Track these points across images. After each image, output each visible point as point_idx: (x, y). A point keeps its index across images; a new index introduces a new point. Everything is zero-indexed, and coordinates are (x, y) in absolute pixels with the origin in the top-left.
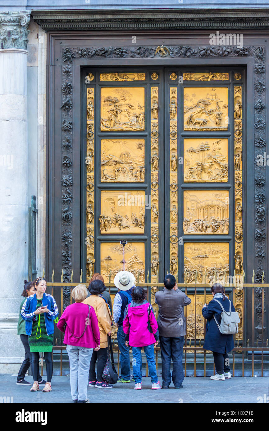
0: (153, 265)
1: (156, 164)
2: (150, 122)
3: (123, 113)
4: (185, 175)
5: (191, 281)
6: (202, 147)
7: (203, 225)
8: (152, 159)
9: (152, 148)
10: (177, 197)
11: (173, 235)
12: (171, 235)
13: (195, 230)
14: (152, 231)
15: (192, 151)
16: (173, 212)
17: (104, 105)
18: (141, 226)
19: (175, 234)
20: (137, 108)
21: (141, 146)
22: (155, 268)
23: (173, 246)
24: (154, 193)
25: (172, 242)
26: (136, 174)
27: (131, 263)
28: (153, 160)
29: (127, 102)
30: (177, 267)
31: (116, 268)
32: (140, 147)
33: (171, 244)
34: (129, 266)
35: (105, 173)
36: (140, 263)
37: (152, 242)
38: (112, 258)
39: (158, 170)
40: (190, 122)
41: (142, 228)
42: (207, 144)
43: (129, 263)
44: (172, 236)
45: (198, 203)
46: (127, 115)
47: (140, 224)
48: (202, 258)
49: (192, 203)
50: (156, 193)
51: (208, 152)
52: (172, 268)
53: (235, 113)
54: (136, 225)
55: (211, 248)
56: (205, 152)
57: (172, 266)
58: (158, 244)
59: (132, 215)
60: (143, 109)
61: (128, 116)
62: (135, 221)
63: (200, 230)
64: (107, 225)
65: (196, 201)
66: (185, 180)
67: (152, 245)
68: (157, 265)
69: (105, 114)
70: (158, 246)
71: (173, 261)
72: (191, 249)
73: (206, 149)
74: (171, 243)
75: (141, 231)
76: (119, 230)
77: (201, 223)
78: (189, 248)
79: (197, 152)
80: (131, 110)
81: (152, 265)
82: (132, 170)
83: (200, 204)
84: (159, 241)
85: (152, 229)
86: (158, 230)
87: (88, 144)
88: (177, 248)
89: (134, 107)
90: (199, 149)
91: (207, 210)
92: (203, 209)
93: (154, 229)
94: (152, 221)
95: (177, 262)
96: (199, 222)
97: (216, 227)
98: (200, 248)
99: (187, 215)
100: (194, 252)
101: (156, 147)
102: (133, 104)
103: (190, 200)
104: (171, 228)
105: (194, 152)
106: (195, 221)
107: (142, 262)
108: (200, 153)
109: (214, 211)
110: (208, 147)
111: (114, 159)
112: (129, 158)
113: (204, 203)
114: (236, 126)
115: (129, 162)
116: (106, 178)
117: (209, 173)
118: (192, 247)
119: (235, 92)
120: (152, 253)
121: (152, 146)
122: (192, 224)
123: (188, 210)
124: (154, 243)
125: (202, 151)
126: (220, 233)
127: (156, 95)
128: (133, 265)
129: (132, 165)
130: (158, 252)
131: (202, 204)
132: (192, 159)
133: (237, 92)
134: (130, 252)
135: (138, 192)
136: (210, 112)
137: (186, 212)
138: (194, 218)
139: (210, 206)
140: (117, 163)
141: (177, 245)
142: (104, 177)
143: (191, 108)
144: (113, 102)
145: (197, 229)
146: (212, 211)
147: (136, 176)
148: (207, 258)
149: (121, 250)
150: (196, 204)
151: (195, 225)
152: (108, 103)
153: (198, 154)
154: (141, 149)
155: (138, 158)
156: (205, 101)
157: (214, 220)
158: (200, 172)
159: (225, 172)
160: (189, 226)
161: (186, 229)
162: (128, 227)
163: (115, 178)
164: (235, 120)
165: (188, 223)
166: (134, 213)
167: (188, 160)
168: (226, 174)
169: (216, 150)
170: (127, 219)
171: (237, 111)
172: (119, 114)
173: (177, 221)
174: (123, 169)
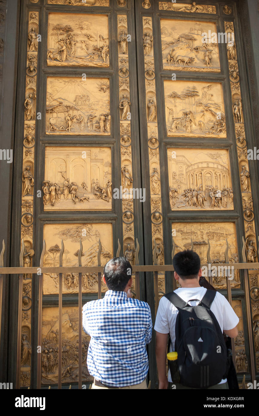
0: (127, 258)
1: (127, 111)
2: (117, 58)
6: (187, 92)
7: (199, 197)
9: (120, 89)
10: (158, 156)
11: (156, 211)
12: (152, 212)
13: (187, 203)
14: (123, 206)
15: (175, 96)
16: (154, 178)
17: (52, 35)
18: (107, 199)
19: (158, 210)
20: (99, 39)
21: (105, 87)
23: (156, 228)
24: (124, 151)
25: (155, 223)
27: (92, 256)
28: (122, 105)
29: (84, 32)
30: (163, 261)
31: (68, 264)
32: (102, 89)
33: (152, 225)
34: (89, 260)
35: (52, 121)
36: (106, 256)
37: (123, 222)
40: (171, 59)
41: (108, 202)
42: (194, 88)
43: (89, 256)
44: (154, 213)
45: (189, 166)
46: (84, 47)
47: (105, 195)
49: (180, 165)
50: (128, 151)
51: (197, 98)
53: (228, 52)
54: (99, 197)
55: (211, 230)
56: (193, 98)
58: (132, 225)
59: (93, 183)
60: (107, 41)
61: (86, 50)
62: (97, 191)
63: (194, 204)
64: (54, 197)
65: (185, 164)
66: (169, 134)
67: (124, 226)
68: (133, 258)
69: (53, 43)
70: (133, 229)
71: (157, 251)
72: (182, 232)
73: (195, 94)
75: (107, 205)
77: (195, 193)
78: (179, 231)
79: (182, 98)
80: (90, 42)
82: (91, 118)
84: (135, 221)
85: (123, 202)
86: (132, 204)
87: (28, 82)
88: (162, 231)
89: (94, 38)
90: (185, 93)
91: (202, 176)
92: (195, 175)
93: (126, 202)
95: (163, 253)
96: (191, 192)
97: (217, 200)
98: (195, 231)
99: (174, 183)
100: (186, 237)
101: (126, 88)
102: (93, 35)
103: (177, 162)
104: (151, 201)
105: (179, 97)
106: (185, 191)
107: (108, 254)
108: (187, 100)
109: (210, 177)
110: (197, 92)
111: (65, 103)
112: (88, 103)
113: (196, 167)
114: (230, 68)
115: (88, 108)
116: (53, 130)
117: (201, 126)
118: (182, 229)
119: (225, 28)
120: (124, 239)
121: (121, 86)
122: (181, 195)
123: (174, 176)
124: (127, 224)
125: (189, 96)
126: (222, 209)
127: (124, 25)
128: (94, 258)
129: (92, 112)
130: (134, 237)
131: (193, 167)
132: (176, 107)
133: (228, 28)
134: (90, 239)
135: (101, 150)
136: (197, 49)
137: (172, 178)
138: (184, 187)
139: (205, 171)
140: (70, 109)
141: (161, 227)
142: (51, 128)
143: (171, 43)
144: (65, 30)
145: (190, 203)
146: (208, 177)
147: (98, 127)
148: (206, 246)
149: (75, 236)
150: (184, 167)
151: (186, 196)
152: (59, 32)
153: (184, 100)
154: (104, 92)
155: (101, 103)
156: (189, 36)
157: (213, 189)
158: (189, 123)
159: (222, 124)
160: (177, 198)
161: (173, 203)
162: (87, 200)
163: (67, 129)
164: (229, 61)
165: (176, 193)
166: (95, 180)
167: (170, 108)
168: (224, 127)
169: (208, 97)
170: (85, 189)
171: (230, 49)
172: (73, 45)
173: (160, 191)
174: (79, 118)
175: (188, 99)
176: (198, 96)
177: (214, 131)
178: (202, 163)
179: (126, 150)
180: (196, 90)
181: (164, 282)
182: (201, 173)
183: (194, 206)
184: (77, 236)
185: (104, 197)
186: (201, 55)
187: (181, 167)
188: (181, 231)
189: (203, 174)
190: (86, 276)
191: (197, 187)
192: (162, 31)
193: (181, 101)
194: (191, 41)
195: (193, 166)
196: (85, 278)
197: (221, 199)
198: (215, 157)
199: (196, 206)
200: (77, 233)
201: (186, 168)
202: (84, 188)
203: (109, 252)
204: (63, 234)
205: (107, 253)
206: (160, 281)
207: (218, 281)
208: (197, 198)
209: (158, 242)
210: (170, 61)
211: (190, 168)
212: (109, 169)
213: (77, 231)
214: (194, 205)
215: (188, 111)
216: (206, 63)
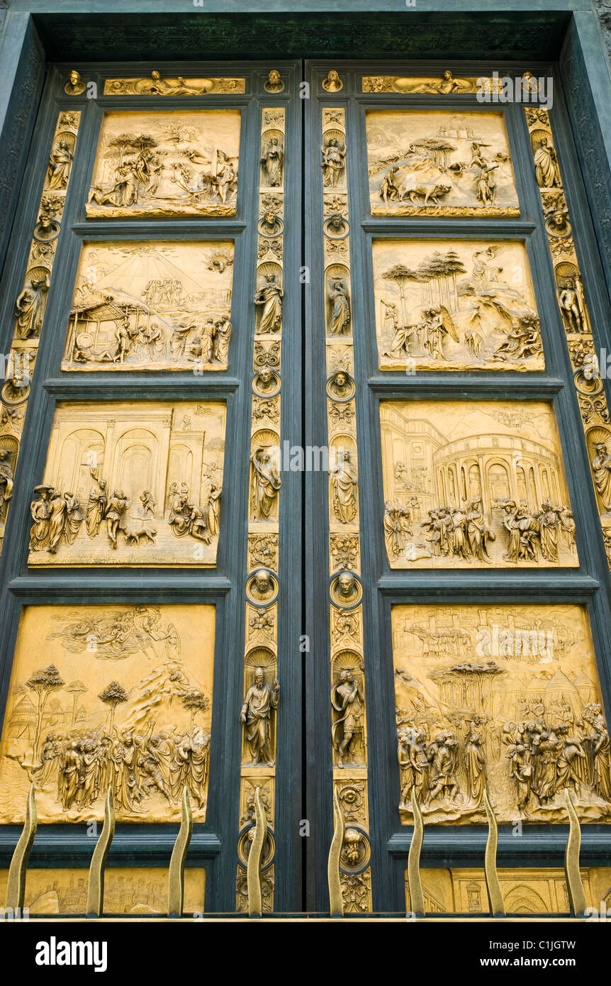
0: (252, 710)
1: (273, 311)
2: (255, 195)
3: (167, 173)
4: (381, 350)
5: (433, 793)
6: (433, 264)
7: (471, 529)
8: (257, 296)
9: (259, 263)
10: (354, 420)
11: (342, 571)
12: (332, 572)
13: (437, 548)
14: (249, 555)
15: (401, 275)
16: (338, 476)
17: (107, 155)
18: (206, 535)
19: (350, 566)
20: (215, 159)
21: (222, 262)
22: (261, 727)
23: (342, 621)
24: (262, 409)
25: (339, 604)
26: (197, 346)
27: (149, 702)
28: (262, 298)
29: (182, 146)
30: (364, 722)
31: (77, 726)
32: (217, 265)
33: (333, 610)
34: (140, 715)
35: (83, 341)
36: (193, 702)
37: (247, 600)
38: (63, 675)
39: (280, 331)
40: (391, 191)
41: (208, 542)
42: (452, 255)
43: (140, 701)
44: (337, 576)
45: (440, 447)
46: (179, 177)
47: (199, 522)
48: (475, 677)
49: (415, 445)
50: (271, 408)
51: (460, 278)
52: (341, 725)
53: (538, 171)
54: (184, 530)
55: (512, 629)
56: (450, 279)
57: (342, 714)
58: (274, 611)
59: (170, 492)
61: (182, 182)
62: (178, 513)
63: (459, 551)
64: (60, 529)
65: (429, 439)
66: (384, 362)
67: (250, 614)
68: (272, 710)
69: (106, 172)
70: (275, 622)
71: (345, 690)
72: (422, 634)
73: (453, 267)
74: (335, 606)
75: (204, 553)
76: (108, 548)
77: (458, 519)
78: (412, 631)
79: (420, 279)
80: (194, 166)
81: (244, 710)
82: (182, 332)
83: (446, 450)
84: (282, 600)
85: (249, 544)
86: (277, 549)
87: (36, 254)
88: (361, 630)
89: (204, 158)
90: (428, 268)
91: (479, 473)
92: (459, 470)
93: (259, 546)
94: (252, 514)
95: (363, 696)
96: (448, 516)
97: (526, 538)
98: (463, 632)
99: (398, 493)
100: (436, 649)
101: (274, 259)
102: (202, 152)
103: (407, 437)
104: (330, 541)
105: (411, 277)
106: (430, 514)
107: (198, 697)
108: (433, 283)
109: (503, 474)
110: (460, 264)
111: (121, 299)
112: (177, 298)
113: (460, 446)
114: (545, 205)
115: (176, 309)
116: (82, 359)
117: (472, 343)
118: (425, 625)
119: (528, 121)
120: (246, 653)
121: (261, 256)
122: (418, 526)
123: (398, 473)
124: (258, 607)
125: (438, 273)
126: (543, 563)
127: (278, 127)
128: (155, 709)
129: (185, 318)
130: (276, 647)
131: (454, 448)
132: (403, 299)
133: (535, 120)
134: (149, 650)
135: (201, 407)
136: (456, 168)
137: (392, 479)
138: (428, 505)
139: (486, 458)
140: (130, 313)
141: (359, 617)
142: (77, 355)
143: (392, 160)
144: (136, 144)
145: (446, 547)
146: (498, 476)
147: (197, 352)
148: (499, 676)
149: (107, 639)
150: (429, 449)
151: (431, 529)
152: (123, 149)
153: (424, 282)
154: (221, 272)
155: (209, 296)
156: (435, 142)
157: (512, 507)
158: (440, 336)
159: (530, 336)
160: (406, 534)
161: (395, 548)
162: (149, 538)
163: (118, 357)
164: (542, 190)
165: (403, 520)
166: (179, 485)
167: (388, 301)
168: (535, 342)
169: (488, 274)
170: (149, 508)
171: (543, 164)
172: (152, 173)
173: (358, 513)
174: (151, 331)
175: (437, 281)
176: (463, 272)
177: (508, 355)
178: (478, 436)
179: (265, 406)
180: (456, 260)
181: (365, 794)
182: (478, 465)
183: (456, 557)
184: (114, 642)
185: (196, 528)
186: (467, 180)
187: (418, 450)
188: (421, 631)
189: (481, 466)
190: (122, 764)
191: (466, 502)
192: (369, 136)
193: (417, 285)
194: (441, 153)
195: (453, 446)
196: (120, 774)
197: (539, 536)
198: (517, 422)
199: (464, 556)
200: (115, 631)
201: (434, 450)
202: (147, 505)
203: (203, 690)
204: (76, 635)
205: (196, 693)
206: (353, 789)
207: (543, 795)
208: (466, 532)
209: (350, 663)
210: (389, 195)
211: (446, 452)
212: (218, 458)
213: (115, 627)
214: (458, 554)
215: (436, 306)
216: (481, 198)
